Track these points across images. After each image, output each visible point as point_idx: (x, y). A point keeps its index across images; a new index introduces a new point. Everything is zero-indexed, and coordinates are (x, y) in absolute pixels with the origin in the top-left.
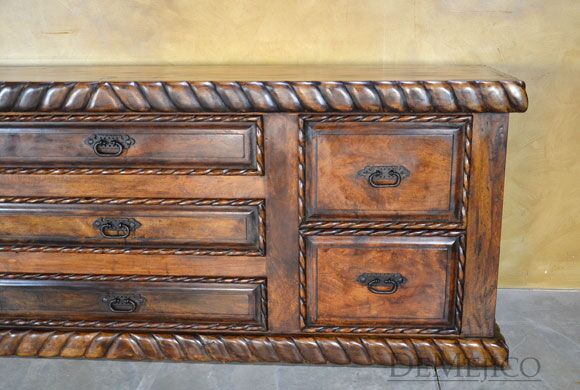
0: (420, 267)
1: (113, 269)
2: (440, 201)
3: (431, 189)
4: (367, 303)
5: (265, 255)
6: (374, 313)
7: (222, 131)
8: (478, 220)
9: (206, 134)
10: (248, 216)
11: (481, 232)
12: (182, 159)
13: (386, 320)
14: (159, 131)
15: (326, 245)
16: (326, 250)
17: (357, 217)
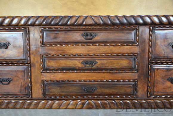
4: (170, 87)
10: (133, 59)
15: (158, 68)
16: (157, 70)
17: (168, 59)
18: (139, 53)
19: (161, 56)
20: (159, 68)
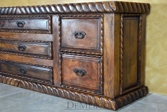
0: (89, 68)
1: (22, 60)
2: (94, 44)
3: (92, 40)
4: (76, 79)
5: (52, 59)
6: (78, 83)
7: (42, 20)
8: (107, 53)
9: (39, 21)
10: (48, 46)
11: (108, 57)
12: (34, 29)
13: (82, 86)
14: (30, 20)
15: (65, 58)
16: (65, 59)
17: (73, 49)
18: (52, 41)
19: (67, 46)
20: (67, 58)
